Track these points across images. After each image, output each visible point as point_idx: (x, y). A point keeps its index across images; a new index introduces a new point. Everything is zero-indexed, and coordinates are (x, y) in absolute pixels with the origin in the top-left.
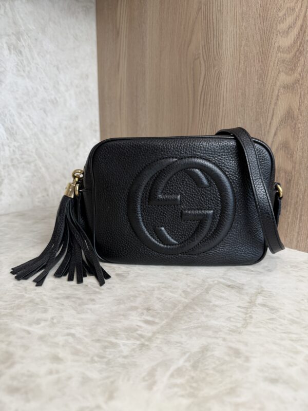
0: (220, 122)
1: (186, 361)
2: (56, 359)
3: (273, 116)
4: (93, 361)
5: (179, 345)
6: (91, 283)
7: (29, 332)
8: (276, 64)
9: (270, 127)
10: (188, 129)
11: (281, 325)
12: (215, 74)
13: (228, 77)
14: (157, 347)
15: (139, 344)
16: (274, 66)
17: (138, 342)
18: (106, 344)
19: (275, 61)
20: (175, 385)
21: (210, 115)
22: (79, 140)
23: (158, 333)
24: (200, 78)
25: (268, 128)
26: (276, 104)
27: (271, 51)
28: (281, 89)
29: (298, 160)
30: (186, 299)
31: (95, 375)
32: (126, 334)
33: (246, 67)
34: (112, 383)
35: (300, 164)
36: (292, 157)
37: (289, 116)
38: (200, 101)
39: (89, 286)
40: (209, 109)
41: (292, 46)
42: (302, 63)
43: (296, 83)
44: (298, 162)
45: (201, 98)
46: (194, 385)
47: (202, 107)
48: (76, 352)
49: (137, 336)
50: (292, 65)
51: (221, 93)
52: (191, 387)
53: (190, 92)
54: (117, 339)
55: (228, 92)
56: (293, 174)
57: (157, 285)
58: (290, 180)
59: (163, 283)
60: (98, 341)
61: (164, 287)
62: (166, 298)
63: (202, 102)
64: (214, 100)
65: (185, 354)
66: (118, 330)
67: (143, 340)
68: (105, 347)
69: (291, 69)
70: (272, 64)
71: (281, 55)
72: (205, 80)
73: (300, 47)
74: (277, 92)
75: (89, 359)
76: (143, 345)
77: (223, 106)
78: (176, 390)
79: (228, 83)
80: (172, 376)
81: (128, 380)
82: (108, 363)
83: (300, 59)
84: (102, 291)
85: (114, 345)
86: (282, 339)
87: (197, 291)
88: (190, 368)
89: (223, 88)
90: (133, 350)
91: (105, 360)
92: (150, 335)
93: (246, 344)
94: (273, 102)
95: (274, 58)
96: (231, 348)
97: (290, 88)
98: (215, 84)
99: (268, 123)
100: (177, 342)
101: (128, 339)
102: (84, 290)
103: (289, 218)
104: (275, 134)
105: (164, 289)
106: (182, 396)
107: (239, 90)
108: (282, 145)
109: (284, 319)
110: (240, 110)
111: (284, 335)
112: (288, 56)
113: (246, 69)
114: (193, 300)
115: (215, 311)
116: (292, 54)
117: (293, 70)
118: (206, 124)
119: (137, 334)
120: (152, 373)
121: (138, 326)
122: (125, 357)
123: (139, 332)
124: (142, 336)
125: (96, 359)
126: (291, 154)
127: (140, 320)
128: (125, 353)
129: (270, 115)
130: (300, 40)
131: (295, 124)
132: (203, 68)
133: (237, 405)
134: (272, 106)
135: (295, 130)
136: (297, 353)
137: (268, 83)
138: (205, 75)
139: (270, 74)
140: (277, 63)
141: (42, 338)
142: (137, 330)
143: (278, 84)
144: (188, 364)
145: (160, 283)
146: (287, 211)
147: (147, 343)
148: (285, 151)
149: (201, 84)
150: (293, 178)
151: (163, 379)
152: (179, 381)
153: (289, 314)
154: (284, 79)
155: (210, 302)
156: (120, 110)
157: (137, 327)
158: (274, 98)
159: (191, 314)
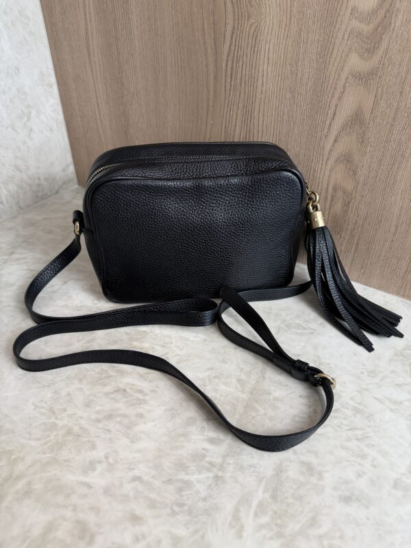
0: (257, 108)
1: (264, 492)
2: (135, 519)
3: (334, 114)
4: (174, 513)
5: (253, 469)
6: (128, 384)
7: (89, 486)
8: (346, 37)
9: (329, 129)
10: (208, 109)
11: (345, 419)
12: (250, 30)
13: (271, 39)
14: (231, 477)
15: (213, 478)
16: (343, 38)
17: (211, 475)
18: (179, 484)
19: (346, 30)
20: (261, 527)
21: (242, 96)
22: (28, 106)
23: (228, 455)
24: (225, 31)
25: (326, 130)
26: (340, 98)
27: (341, 14)
28: (351, 77)
29: (362, 179)
30: (244, 393)
31: (182, 532)
32: (195, 464)
33: (301, 30)
34: (203, 537)
35: (364, 184)
36: (355, 173)
37: (357, 120)
38: (226, 70)
39: (128, 390)
40: (241, 85)
41: (374, 12)
42: (384, 44)
43: (372, 73)
44: (361, 182)
45: (227, 66)
46: (279, 522)
47: (229, 80)
48: (153, 505)
49: (207, 464)
50: (371, 43)
51: (259, 65)
52: (277, 525)
53: (209, 51)
54: (188, 474)
55: (270, 65)
56: (354, 195)
57: (207, 373)
58: (349, 203)
59: (212, 369)
60: (169, 481)
61: (215, 377)
62: (221, 395)
63: (229, 72)
64: (247, 74)
65: (261, 481)
66: (185, 461)
67: (215, 470)
68: (180, 490)
69: (368, 51)
70: (340, 35)
71: (355, 24)
72: (234, 36)
73: (385, 17)
74: (344, 80)
75: (168, 510)
76: (217, 478)
77: (263, 85)
78: (264, 532)
79: (271, 51)
80: (256, 515)
81: (217, 530)
82: (190, 512)
83: (384, 37)
84: (147, 398)
85: (188, 484)
86: (349, 440)
87: (253, 377)
88: (270, 500)
89: (262, 57)
90: (210, 487)
91: (186, 508)
92: (219, 460)
93: (316, 454)
94: (337, 95)
95: (344, 27)
96: (303, 463)
97: (364, 78)
98: (250, 47)
99: (328, 123)
100: (250, 466)
101: (200, 472)
102: (126, 400)
103: (342, 244)
104: (335, 141)
105: (216, 381)
106: (271, 538)
107: (288, 66)
108: (342, 158)
109: (348, 409)
110: (287, 96)
111: (350, 433)
112: (366, 28)
113: (300, 34)
114: (251, 393)
115: (278, 408)
116: (371, 27)
117: (371, 51)
118: (235, 107)
119: (207, 462)
120: (236, 516)
121: (204, 449)
122: (204, 499)
123: (208, 459)
124: (212, 464)
125: (176, 509)
126: (354, 171)
127: (203, 440)
128: (203, 494)
129: (331, 112)
130: (388, 6)
131: (364, 133)
132: (230, 16)
133: (320, 538)
134: (335, 101)
135: (362, 141)
136: (364, 457)
137: (332, 63)
138: (234, 28)
139: (336, 50)
140: (349, 36)
141: (107, 491)
142: (204, 456)
143: (347, 69)
144: (267, 495)
145: (209, 369)
146: (340, 237)
147: (220, 474)
148: (346, 166)
149: (228, 43)
150: (353, 201)
151: (249, 522)
152: (265, 519)
153: (352, 398)
154: (355, 62)
155: (270, 394)
156: (89, 54)
157: (203, 451)
158: (339, 90)
159: (254, 417)
